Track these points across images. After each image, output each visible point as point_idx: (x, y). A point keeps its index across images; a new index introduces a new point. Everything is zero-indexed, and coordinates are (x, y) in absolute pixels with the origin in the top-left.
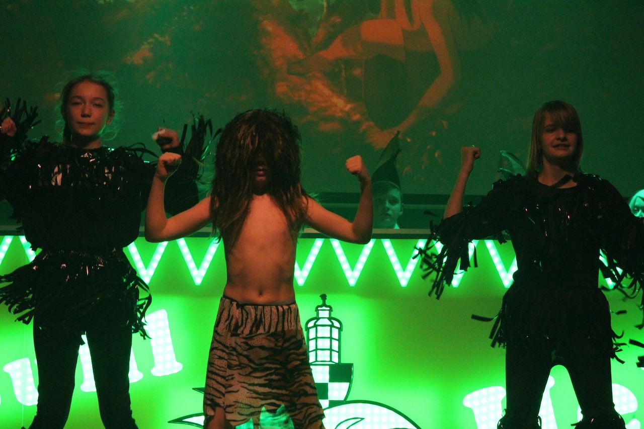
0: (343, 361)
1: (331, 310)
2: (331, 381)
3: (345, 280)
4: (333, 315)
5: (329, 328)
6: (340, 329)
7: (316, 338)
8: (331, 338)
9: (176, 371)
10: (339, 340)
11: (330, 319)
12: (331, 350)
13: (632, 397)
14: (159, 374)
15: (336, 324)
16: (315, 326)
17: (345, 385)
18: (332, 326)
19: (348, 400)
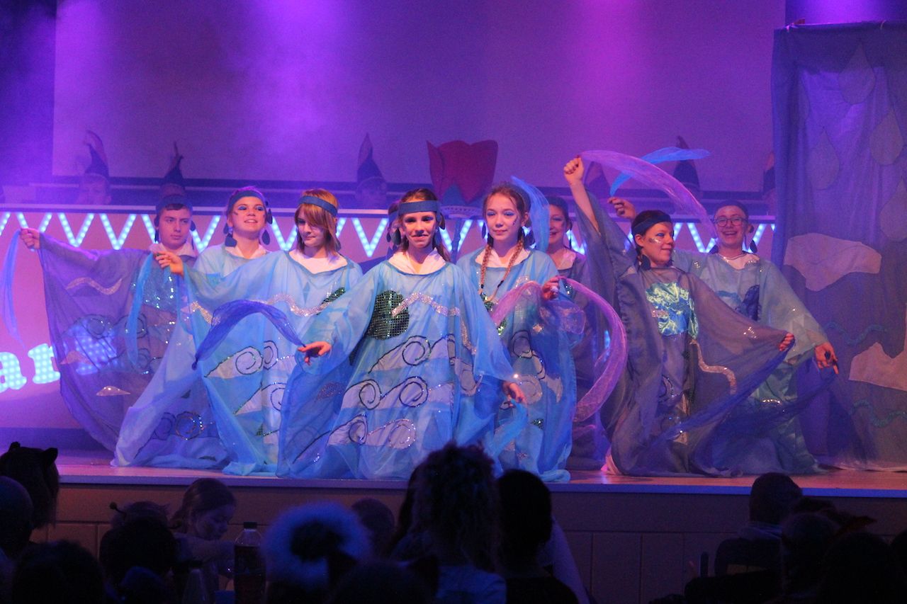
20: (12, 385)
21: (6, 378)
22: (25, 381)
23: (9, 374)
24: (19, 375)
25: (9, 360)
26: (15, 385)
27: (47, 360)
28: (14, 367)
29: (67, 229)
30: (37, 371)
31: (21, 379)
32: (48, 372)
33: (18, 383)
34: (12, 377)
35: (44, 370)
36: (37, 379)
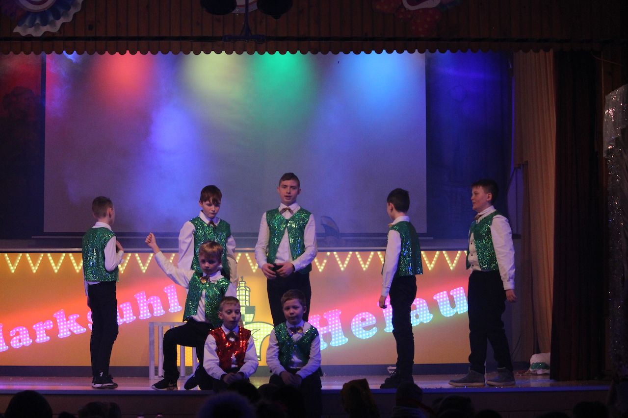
0: (251, 305)
1: (245, 283)
2: (246, 313)
3: (251, 270)
4: (246, 285)
5: (244, 291)
6: (249, 291)
7: (239, 295)
8: (246, 295)
9: (179, 310)
10: (249, 296)
11: (245, 287)
12: (246, 300)
13: (374, 318)
14: (172, 312)
15: (248, 289)
16: (239, 290)
17: (252, 315)
18: (246, 290)
19: (253, 321)
20: (25, 343)
21: (22, 340)
22: (31, 341)
23: (23, 338)
24: (28, 339)
25: (23, 330)
26: (27, 344)
27: (43, 330)
28: (26, 334)
29: (52, 261)
30: (38, 336)
31: (29, 340)
32: (43, 337)
33: (28, 342)
34: (25, 339)
35: (41, 335)
36: (38, 340)
